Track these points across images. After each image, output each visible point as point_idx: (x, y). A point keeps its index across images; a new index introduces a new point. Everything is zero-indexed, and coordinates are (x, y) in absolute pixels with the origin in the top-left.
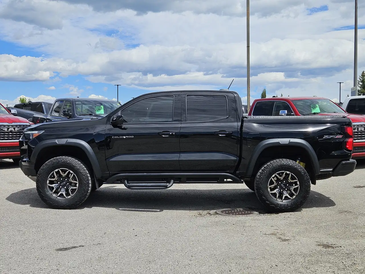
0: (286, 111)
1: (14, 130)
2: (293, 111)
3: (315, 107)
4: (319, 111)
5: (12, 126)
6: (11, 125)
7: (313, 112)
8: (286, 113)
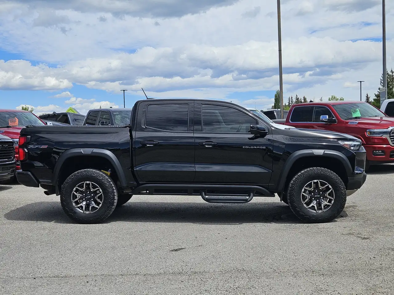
0: (327, 116)
2: (334, 116)
3: (355, 111)
4: (359, 115)
7: (354, 116)
8: (328, 118)
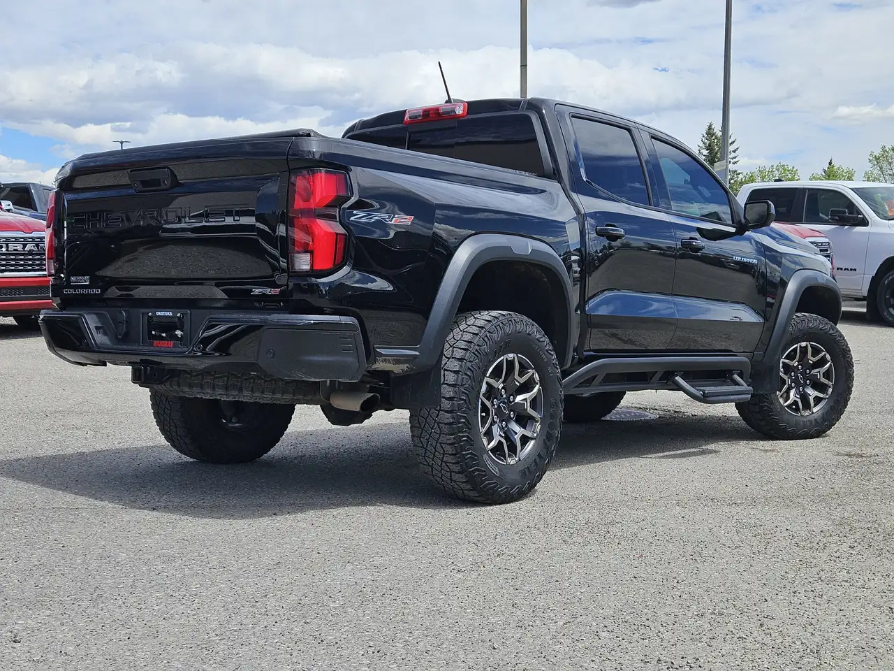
1: (36, 249)
5: (33, 239)
6: (29, 238)
